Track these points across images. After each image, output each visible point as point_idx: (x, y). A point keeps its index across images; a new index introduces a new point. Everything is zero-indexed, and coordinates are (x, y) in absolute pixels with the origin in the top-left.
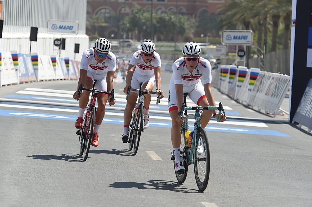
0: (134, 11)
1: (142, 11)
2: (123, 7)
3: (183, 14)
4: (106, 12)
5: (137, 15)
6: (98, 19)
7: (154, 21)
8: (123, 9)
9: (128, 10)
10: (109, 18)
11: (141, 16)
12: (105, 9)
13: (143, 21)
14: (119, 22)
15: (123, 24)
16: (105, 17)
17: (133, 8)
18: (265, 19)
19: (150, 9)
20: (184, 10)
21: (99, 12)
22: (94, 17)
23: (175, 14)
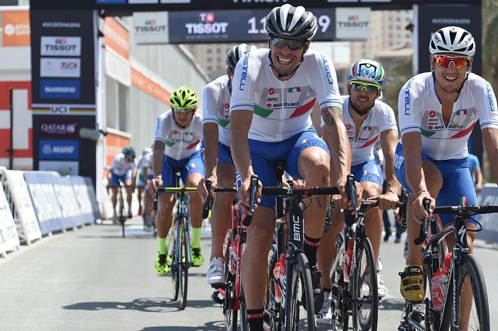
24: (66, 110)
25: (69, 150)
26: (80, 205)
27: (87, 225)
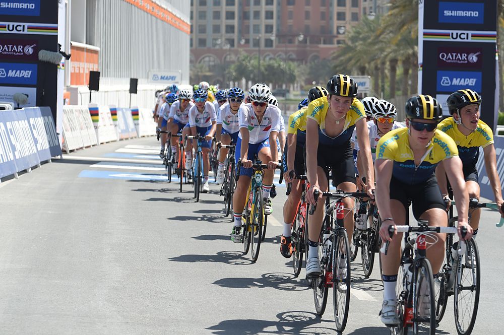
0: (240, 59)
1: (248, 58)
2: (228, 55)
3: (293, 60)
4: (209, 60)
5: (244, 63)
6: (201, 68)
7: (262, 69)
8: (228, 57)
9: (233, 57)
10: (214, 66)
11: (248, 64)
12: (209, 57)
13: (250, 68)
14: (225, 70)
15: (229, 73)
16: (209, 66)
17: (239, 56)
18: (383, 63)
19: (258, 56)
20: (294, 56)
21: (203, 61)
22: (198, 65)
23: (284, 60)
24: (24, 28)
25: (27, 74)
26: (36, 141)
27: (43, 163)
